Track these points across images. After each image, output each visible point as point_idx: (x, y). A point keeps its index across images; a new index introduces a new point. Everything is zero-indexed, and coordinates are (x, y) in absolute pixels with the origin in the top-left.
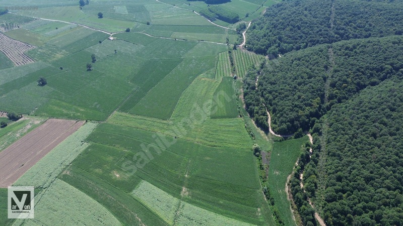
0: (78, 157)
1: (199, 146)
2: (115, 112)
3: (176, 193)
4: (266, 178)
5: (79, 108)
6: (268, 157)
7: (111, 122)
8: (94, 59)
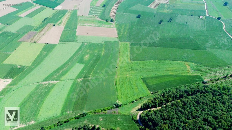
0: (95, 43)
1: (113, 77)
2: (128, 43)
3: (79, 77)
4: (95, 113)
5: (126, 32)
6: (114, 113)
7: (121, 44)
8: (170, 20)
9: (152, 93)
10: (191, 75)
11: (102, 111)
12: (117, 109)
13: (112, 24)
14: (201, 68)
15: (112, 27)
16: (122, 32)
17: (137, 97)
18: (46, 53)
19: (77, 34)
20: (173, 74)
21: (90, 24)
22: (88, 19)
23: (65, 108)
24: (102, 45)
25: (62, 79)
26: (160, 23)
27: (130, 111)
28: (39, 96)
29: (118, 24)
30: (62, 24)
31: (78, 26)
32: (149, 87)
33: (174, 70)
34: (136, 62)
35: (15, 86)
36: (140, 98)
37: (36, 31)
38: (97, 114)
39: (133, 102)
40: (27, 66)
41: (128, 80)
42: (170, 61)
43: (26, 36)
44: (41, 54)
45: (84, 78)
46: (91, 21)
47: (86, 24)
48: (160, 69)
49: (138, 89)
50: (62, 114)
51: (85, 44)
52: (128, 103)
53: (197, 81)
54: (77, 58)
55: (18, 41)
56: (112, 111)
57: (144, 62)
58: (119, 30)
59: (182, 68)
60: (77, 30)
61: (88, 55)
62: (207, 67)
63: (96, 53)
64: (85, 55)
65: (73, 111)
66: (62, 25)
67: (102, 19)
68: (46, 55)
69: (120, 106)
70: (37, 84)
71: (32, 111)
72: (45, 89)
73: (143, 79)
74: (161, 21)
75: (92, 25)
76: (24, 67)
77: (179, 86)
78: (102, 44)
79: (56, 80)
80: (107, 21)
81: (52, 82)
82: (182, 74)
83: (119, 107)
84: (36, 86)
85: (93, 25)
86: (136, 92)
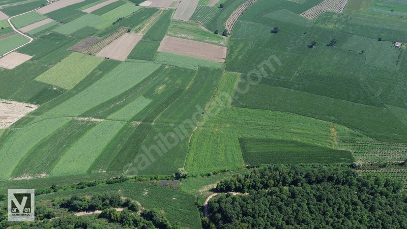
0: (182, 68)
2: (239, 74)
4: (140, 180)
5: (242, 56)
6: (169, 187)
7: (225, 74)
8: (332, 43)
9: (248, 167)
10: (333, 147)
11: (151, 179)
12: (178, 181)
13: (223, 38)
14: (358, 138)
15: (222, 43)
16: (234, 55)
17: (218, 168)
18: (100, 72)
19: (158, 50)
20: (299, 140)
21: (186, 36)
22: (187, 26)
23: (97, 164)
24: (193, 72)
25: (109, 117)
26: (311, 47)
27: (198, 190)
28: (68, 138)
29: (233, 40)
30: (143, 30)
31: (166, 36)
32: (246, 156)
33: (303, 134)
34: (240, 109)
35: (39, 117)
36: (224, 171)
37: (98, 38)
38: (142, 182)
39: (209, 175)
40: (67, 89)
41: (215, 137)
42: (303, 117)
43: (82, 42)
44: (93, 73)
45: (144, 121)
46: (190, 31)
47: (179, 35)
48: (278, 128)
49: (226, 154)
50: (89, 172)
51: (167, 67)
52: (199, 175)
53: (340, 161)
54: (144, 88)
55: (69, 49)
56: (168, 183)
57: (254, 111)
58: (231, 50)
59: (322, 133)
60: (161, 42)
61: (165, 86)
62: (372, 140)
63: (177, 84)
64: (159, 84)
65: (107, 171)
66: (141, 32)
67: (210, 29)
68: (100, 76)
69: (184, 177)
70: (70, 119)
71: (48, 159)
72: (79, 128)
73: (242, 141)
74: (314, 44)
75: (188, 37)
76: (63, 89)
77: (302, 164)
78: (193, 70)
79: (100, 118)
80: (217, 34)
81: (94, 120)
82: (316, 144)
83: (182, 179)
84: (67, 121)
85: (190, 38)
86: (220, 160)
